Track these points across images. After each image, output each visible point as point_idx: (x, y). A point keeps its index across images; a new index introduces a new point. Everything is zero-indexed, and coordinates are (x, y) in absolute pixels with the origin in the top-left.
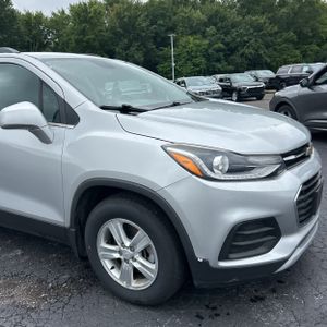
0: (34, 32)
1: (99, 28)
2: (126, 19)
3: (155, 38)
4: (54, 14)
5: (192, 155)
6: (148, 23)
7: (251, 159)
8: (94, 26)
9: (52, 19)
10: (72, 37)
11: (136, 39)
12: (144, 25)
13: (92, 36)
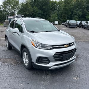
0: (53, 6)
1: (71, 5)
2: (79, 2)
3: (87, 8)
4: (59, 1)
5: (34, 42)
6: (86, 3)
7: (45, 45)
8: (69, 4)
9: (58, 2)
10: (63, 7)
11: (81, 8)
12: (84, 4)
13: (68, 7)
